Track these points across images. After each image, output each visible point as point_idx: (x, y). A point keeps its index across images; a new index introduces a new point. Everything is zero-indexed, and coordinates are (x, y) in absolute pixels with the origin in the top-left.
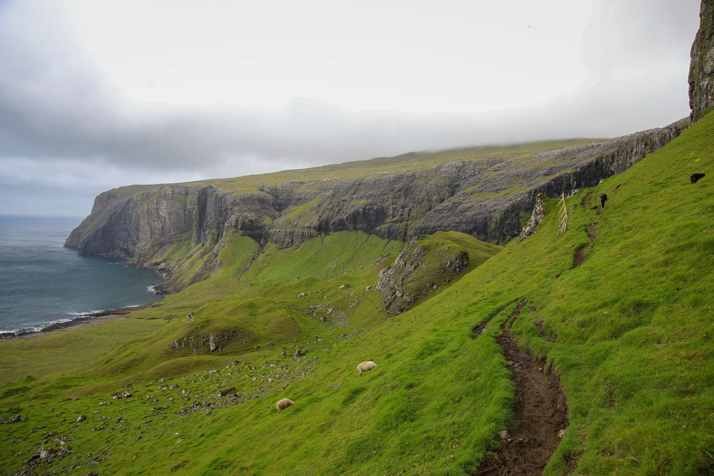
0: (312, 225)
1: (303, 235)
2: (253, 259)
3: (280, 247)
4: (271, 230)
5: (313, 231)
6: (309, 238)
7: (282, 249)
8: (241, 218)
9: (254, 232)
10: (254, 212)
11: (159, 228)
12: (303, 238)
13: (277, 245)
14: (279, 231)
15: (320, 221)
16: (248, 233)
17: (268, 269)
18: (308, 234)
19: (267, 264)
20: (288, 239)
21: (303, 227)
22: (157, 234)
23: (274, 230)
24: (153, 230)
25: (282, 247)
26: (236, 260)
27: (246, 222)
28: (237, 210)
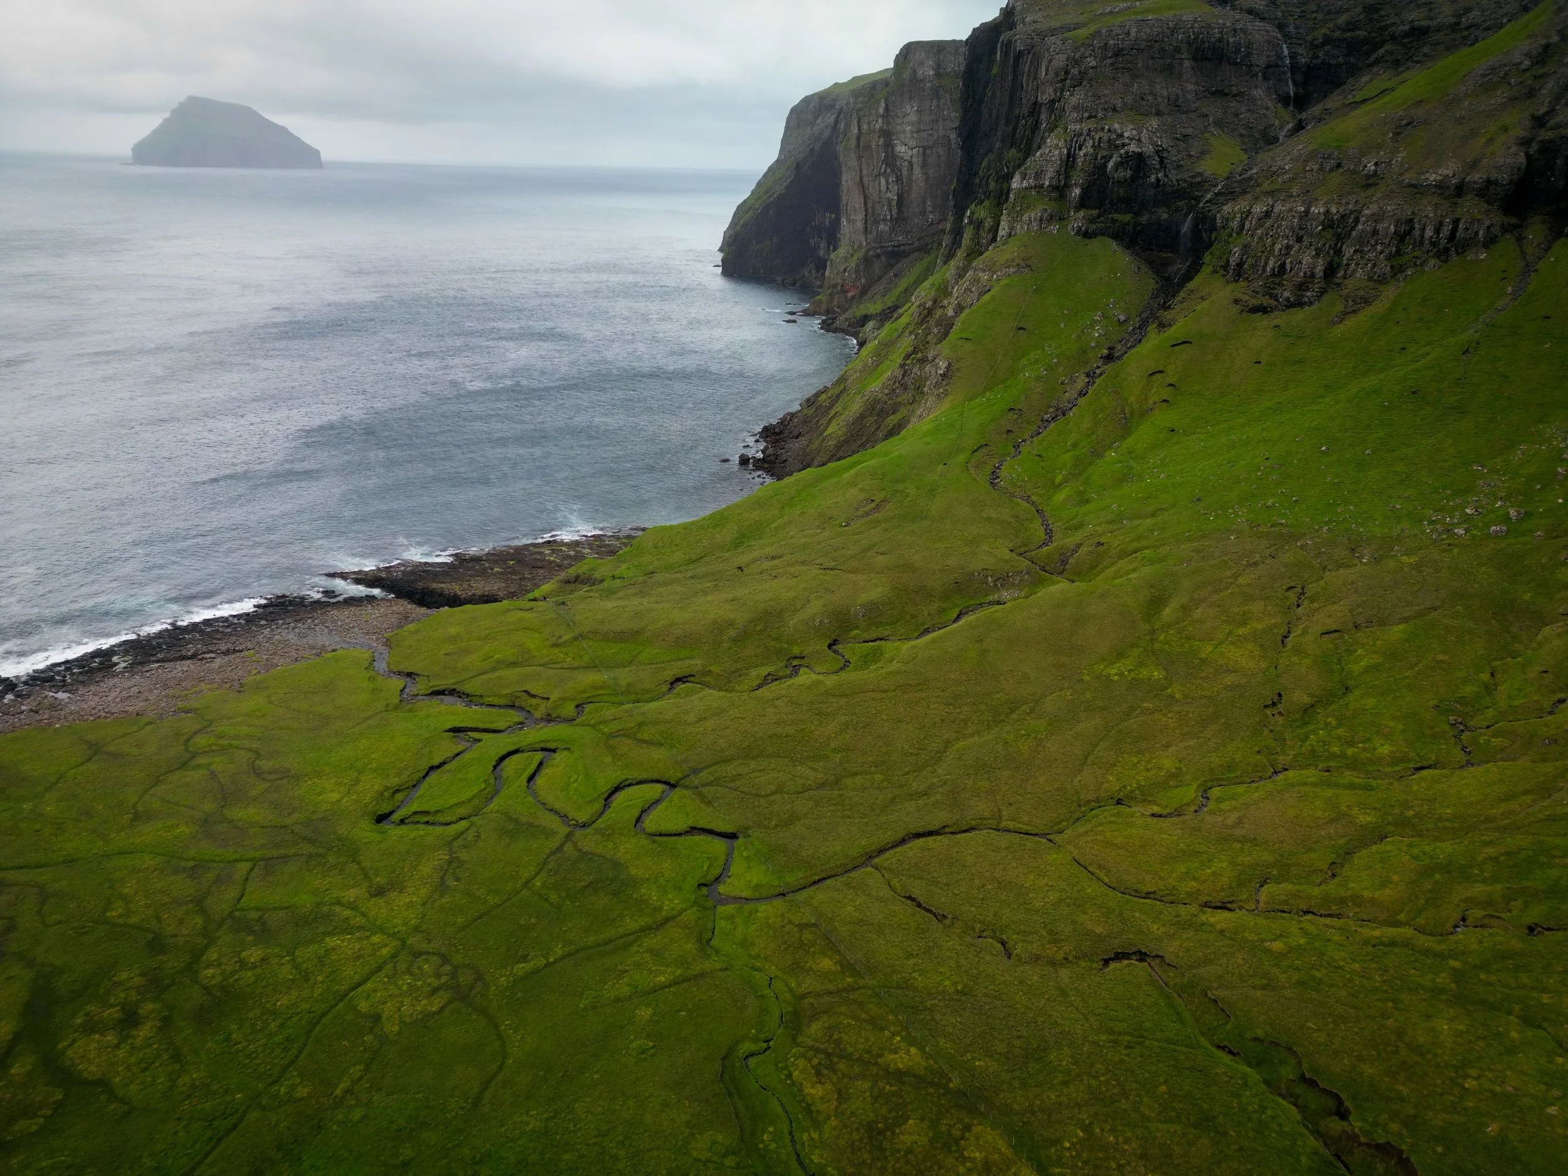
0: (1477, 177)
1: (1401, 237)
2: (1109, 358)
3: (1255, 302)
4: (1227, 208)
5: (1471, 209)
6: (1438, 255)
7: (1263, 310)
8: (1088, 148)
9: (1144, 219)
10: (1159, 113)
11: (889, 201)
12: (1398, 253)
13: (1239, 290)
14: (1268, 214)
15: (1535, 147)
16: (1114, 221)
17: (1163, 418)
18: (1437, 231)
19: (1166, 393)
20: (1307, 259)
21: (1416, 189)
22: (885, 220)
23: (1242, 205)
24: (873, 208)
25: (1266, 301)
26: (1024, 361)
27: (1111, 164)
28: (1076, 108)
